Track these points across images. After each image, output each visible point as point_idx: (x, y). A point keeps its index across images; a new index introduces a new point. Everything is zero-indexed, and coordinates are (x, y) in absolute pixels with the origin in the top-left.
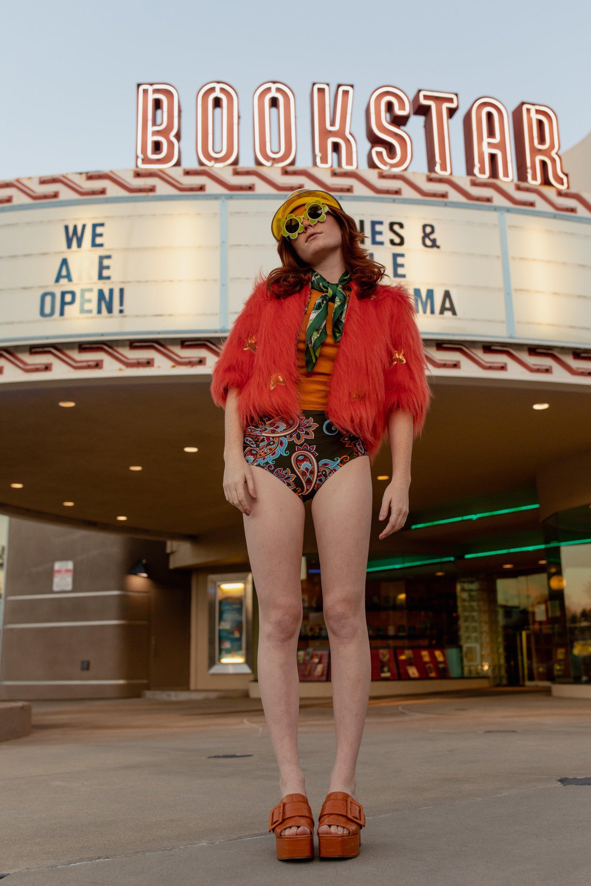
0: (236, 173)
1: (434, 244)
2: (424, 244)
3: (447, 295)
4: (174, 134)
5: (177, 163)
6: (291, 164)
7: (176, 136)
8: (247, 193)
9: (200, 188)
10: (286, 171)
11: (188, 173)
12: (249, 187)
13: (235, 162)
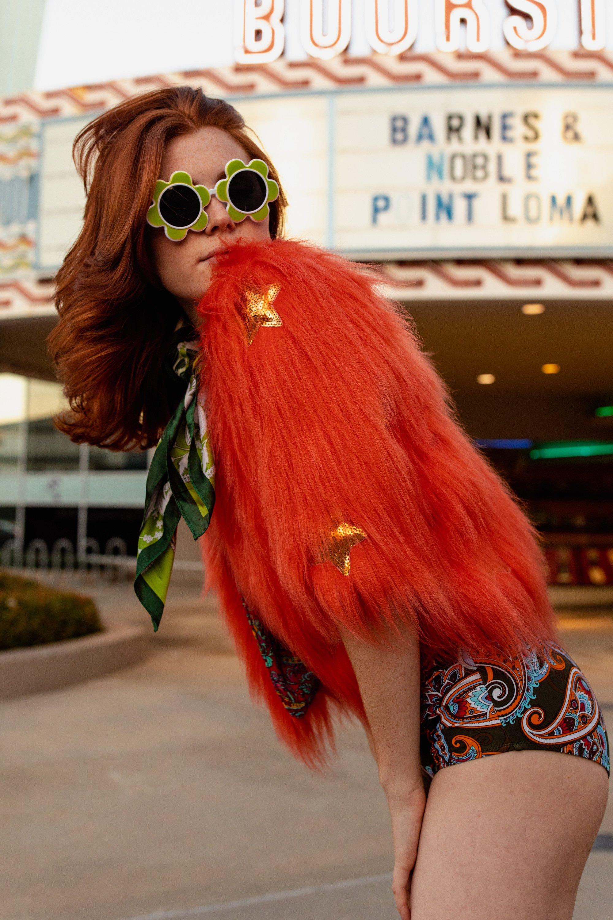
0: (347, 61)
1: (576, 137)
2: (565, 138)
3: (590, 201)
4: (280, 17)
5: (283, 54)
6: (411, 47)
7: (282, 20)
8: (357, 87)
9: (306, 83)
10: (402, 58)
11: (293, 65)
12: (361, 80)
13: (346, 49)
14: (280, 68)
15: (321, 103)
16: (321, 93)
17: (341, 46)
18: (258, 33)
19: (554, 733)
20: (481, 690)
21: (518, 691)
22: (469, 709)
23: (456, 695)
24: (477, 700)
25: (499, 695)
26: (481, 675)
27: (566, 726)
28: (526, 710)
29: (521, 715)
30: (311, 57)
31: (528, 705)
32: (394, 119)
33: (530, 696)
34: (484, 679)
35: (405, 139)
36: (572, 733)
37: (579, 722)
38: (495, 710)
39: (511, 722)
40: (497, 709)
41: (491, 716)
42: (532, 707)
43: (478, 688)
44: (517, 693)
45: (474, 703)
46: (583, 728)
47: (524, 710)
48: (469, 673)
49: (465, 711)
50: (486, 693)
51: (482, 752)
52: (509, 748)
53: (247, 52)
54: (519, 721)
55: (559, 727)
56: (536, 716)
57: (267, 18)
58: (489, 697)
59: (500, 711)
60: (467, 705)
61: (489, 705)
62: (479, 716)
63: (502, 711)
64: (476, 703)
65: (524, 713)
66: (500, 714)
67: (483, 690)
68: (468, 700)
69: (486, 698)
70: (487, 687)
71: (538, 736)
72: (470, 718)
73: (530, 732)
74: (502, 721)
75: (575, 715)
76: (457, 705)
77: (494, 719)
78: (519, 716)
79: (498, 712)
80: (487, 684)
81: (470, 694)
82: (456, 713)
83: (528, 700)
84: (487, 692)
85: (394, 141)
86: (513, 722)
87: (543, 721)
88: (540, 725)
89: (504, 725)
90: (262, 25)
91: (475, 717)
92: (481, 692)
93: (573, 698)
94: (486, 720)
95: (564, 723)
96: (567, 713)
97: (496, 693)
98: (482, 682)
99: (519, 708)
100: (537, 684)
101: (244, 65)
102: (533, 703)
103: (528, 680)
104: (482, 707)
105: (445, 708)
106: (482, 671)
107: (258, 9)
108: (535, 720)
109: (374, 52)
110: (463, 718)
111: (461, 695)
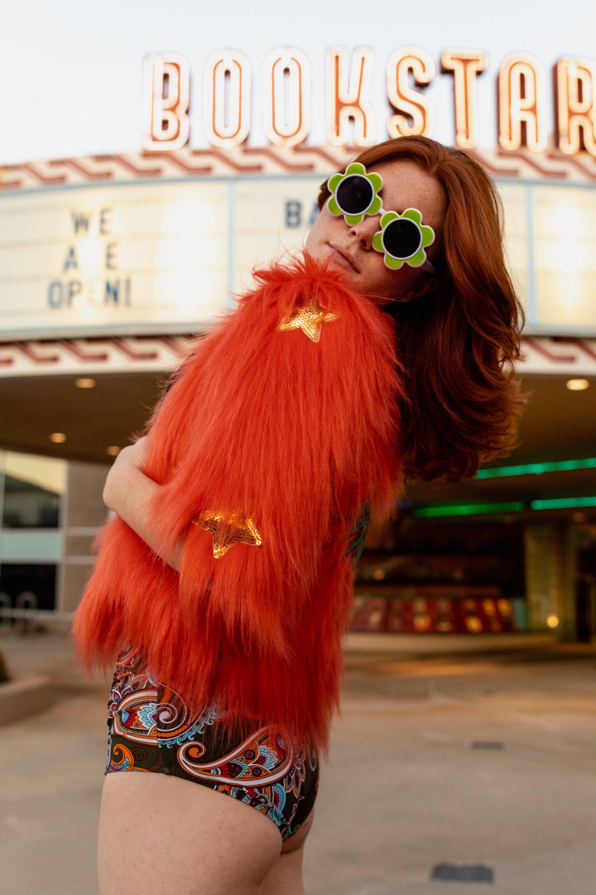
0: (247, 151)
4: (185, 109)
5: (187, 142)
6: (305, 140)
7: (187, 112)
8: (255, 174)
9: (208, 169)
10: (297, 149)
11: (197, 153)
12: (259, 168)
13: (246, 140)
14: (184, 155)
15: (221, 188)
16: (222, 179)
17: (241, 137)
18: (165, 123)
19: (211, 771)
20: (152, 708)
21: (186, 721)
22: (135, 722)
23: (131, 704)
24: (145, 716)
25: (166, 718)
26: (159, 693)
27: (227, 771)
28: (187, 740)
29: (180, 743)
30: (214, 147)
31: (191, 737)
32: (289, 204)
33: (198, 730)
34: (159, 699)
35: (299, 223)
36: (233, 779)
37: (248, 772)
38: (157, 730)
39: (168, 746)
40: (158, 729)
41: (152, 735)
42: (194, 740)
43: (150, 704)
44: (185, 722)
45: (142, 717)
46: (251, 779)
47: (186, 740)
48: (149, 687)
49: (132, 722)
50: (154, 712)
51: (134, 766)
52: (159, 769)
53: (154, 139)
54: (176, 747)
55: (218, 768)
56: (197, 750)
57: (173, 109)
58: (156, 717)
59: (161, 732)
60: (135, 718)
61: (153, 723)
62: (142, 731)
63: (163, 733)
64: (144, 719)
65: (184, 742)
66: (159, 735)
67: (154, 709)
68: (138, 713)
69: (154, 716)
70: (158, 707)
71: (191, 767)
72: (134, 730)
73: (184, 762)
74: (159, 743)
75: (245, 764)
76: (128, 715)
77: (153, 738)
78: (178, 743)
79: (158, 733)
80: (160, 704)
81: (141, 708)
82: (125, 721)
83: (194, 733)
84: (156, 711)
85: (289, 224)
86: (170, 746)
87: (202, 757)
88: (197, 758)
89: (160, 747)
90: (169, 117)
91: (138, 731)
92: (151, 710)
93: (251, 748)
94: (147, 737)
95: (227, 767)
96: (235, 760)
97: (164, 716)
98: (156, 700)
99: (181, 737)
100: (210, 722)
101: (151, 152)
102: (197, 737)
103: (203, 715)
104: (147, 724)
105: (119, 714)
106: (161, 691)
107: (166, 101)
108: (193, 753)
109: (271, 143)
110: (128, 728)
111: (134, 706)
